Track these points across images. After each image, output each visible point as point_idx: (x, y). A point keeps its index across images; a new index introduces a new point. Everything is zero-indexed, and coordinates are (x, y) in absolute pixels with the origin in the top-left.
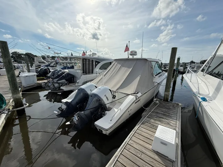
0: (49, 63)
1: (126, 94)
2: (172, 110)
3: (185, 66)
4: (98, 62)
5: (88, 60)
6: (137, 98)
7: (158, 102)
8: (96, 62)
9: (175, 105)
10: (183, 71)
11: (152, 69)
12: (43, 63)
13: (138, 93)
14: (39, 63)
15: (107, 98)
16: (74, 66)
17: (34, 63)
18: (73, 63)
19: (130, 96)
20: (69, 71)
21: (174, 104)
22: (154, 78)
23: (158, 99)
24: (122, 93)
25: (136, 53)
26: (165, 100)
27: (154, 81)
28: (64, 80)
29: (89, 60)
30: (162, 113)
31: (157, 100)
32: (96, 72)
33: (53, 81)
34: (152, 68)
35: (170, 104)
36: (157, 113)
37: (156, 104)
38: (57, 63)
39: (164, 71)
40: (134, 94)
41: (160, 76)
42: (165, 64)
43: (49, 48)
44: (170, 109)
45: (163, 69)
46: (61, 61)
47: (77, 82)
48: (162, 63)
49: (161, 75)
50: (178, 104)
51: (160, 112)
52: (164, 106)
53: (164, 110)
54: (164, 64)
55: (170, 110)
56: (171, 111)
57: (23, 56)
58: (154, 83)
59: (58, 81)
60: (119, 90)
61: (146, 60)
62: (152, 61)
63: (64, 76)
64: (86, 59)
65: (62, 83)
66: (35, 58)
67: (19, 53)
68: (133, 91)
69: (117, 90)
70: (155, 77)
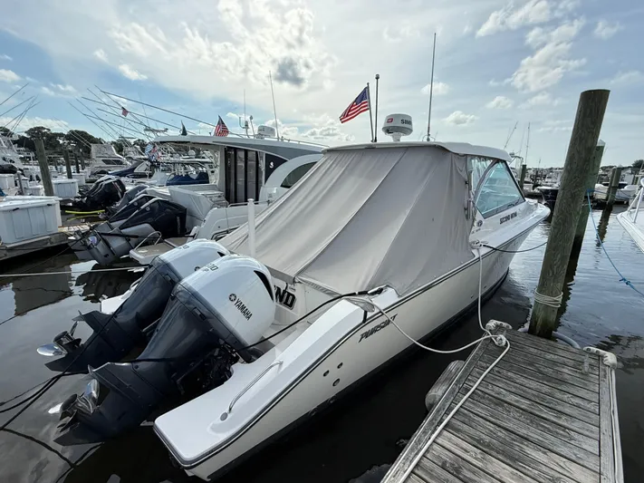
0: (134, 162)
1: (331, 293)
2: (572, 390)
3: (618, 179)
4: (275, 161)
5: (243, 153)
6: (369, 315)
7: (504, 340)
8: (269, 158)
9: (587, 360)
10: (604, 197)
11: (470, 189)
12: (119, 163)
13: (380, 291)
14: (104, 165)
15: (243, 308)
16: (209, 173)
17: (88, 165)
18: (206, 165)
19: (343, 302)
20: (170, 191)
21: (582, 353)
22: (475, 227)
23: (505, 324)
24: (317, 287)
25: (410, 123)
26: (538, 328)
27: (472, 238)
28: (147, 225)
29: (246, 151)
30: (524, 404)
31: (499, 329)
32: (270, 196)
33: (110, 226)
34: (468, 183)
35: (561, 353)
36: (500, 402)
37: (493, 350)
38: (154, 165)
39: (532, 196)
40: (360, 293)
41: (507, 218)
42: (537, 171)
43: (125, 112)
44: (564, 382)
45: (527, 188)
46: (166, 158)
47: (192, 234)
48: (524, 166)
49: (515, 215)
50: (600, 358)
51: (511, 398)
52: (531, 364)
53: (534, 385)
54: (531, 172)
55: (564, 388)
56: (566, 397)
57: (61, 142)
58: (471, 246)
59: (122, 227)
60: (309, 274)
61: (440, 150)
62: (473, 156)
63: (148, 209)
64: (236, 149)
65: (137, 237)
66: (94, 147)
67: (49, 130)
68: (360, 283)
69: (299, 273)
70: (480, 223)
